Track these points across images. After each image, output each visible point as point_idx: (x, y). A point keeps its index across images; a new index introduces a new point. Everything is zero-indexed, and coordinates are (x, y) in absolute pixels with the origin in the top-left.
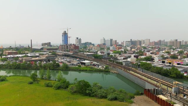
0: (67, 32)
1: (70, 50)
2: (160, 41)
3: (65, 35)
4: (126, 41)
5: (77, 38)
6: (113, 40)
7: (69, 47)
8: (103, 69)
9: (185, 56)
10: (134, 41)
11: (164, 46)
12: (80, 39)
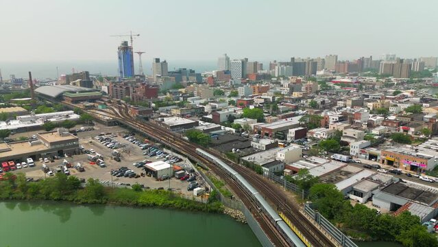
0: (129, 45)
1: (133, 99)
2: (361, 61)
3: (126, 51)
4: (281, 64)
5: (158, 60)
6: (249, 61)
7: (131, 90)
8: (205, 201)
9: (426, 127)
10: (300, 63)
11: (369, 75)
12: (165, 62)
